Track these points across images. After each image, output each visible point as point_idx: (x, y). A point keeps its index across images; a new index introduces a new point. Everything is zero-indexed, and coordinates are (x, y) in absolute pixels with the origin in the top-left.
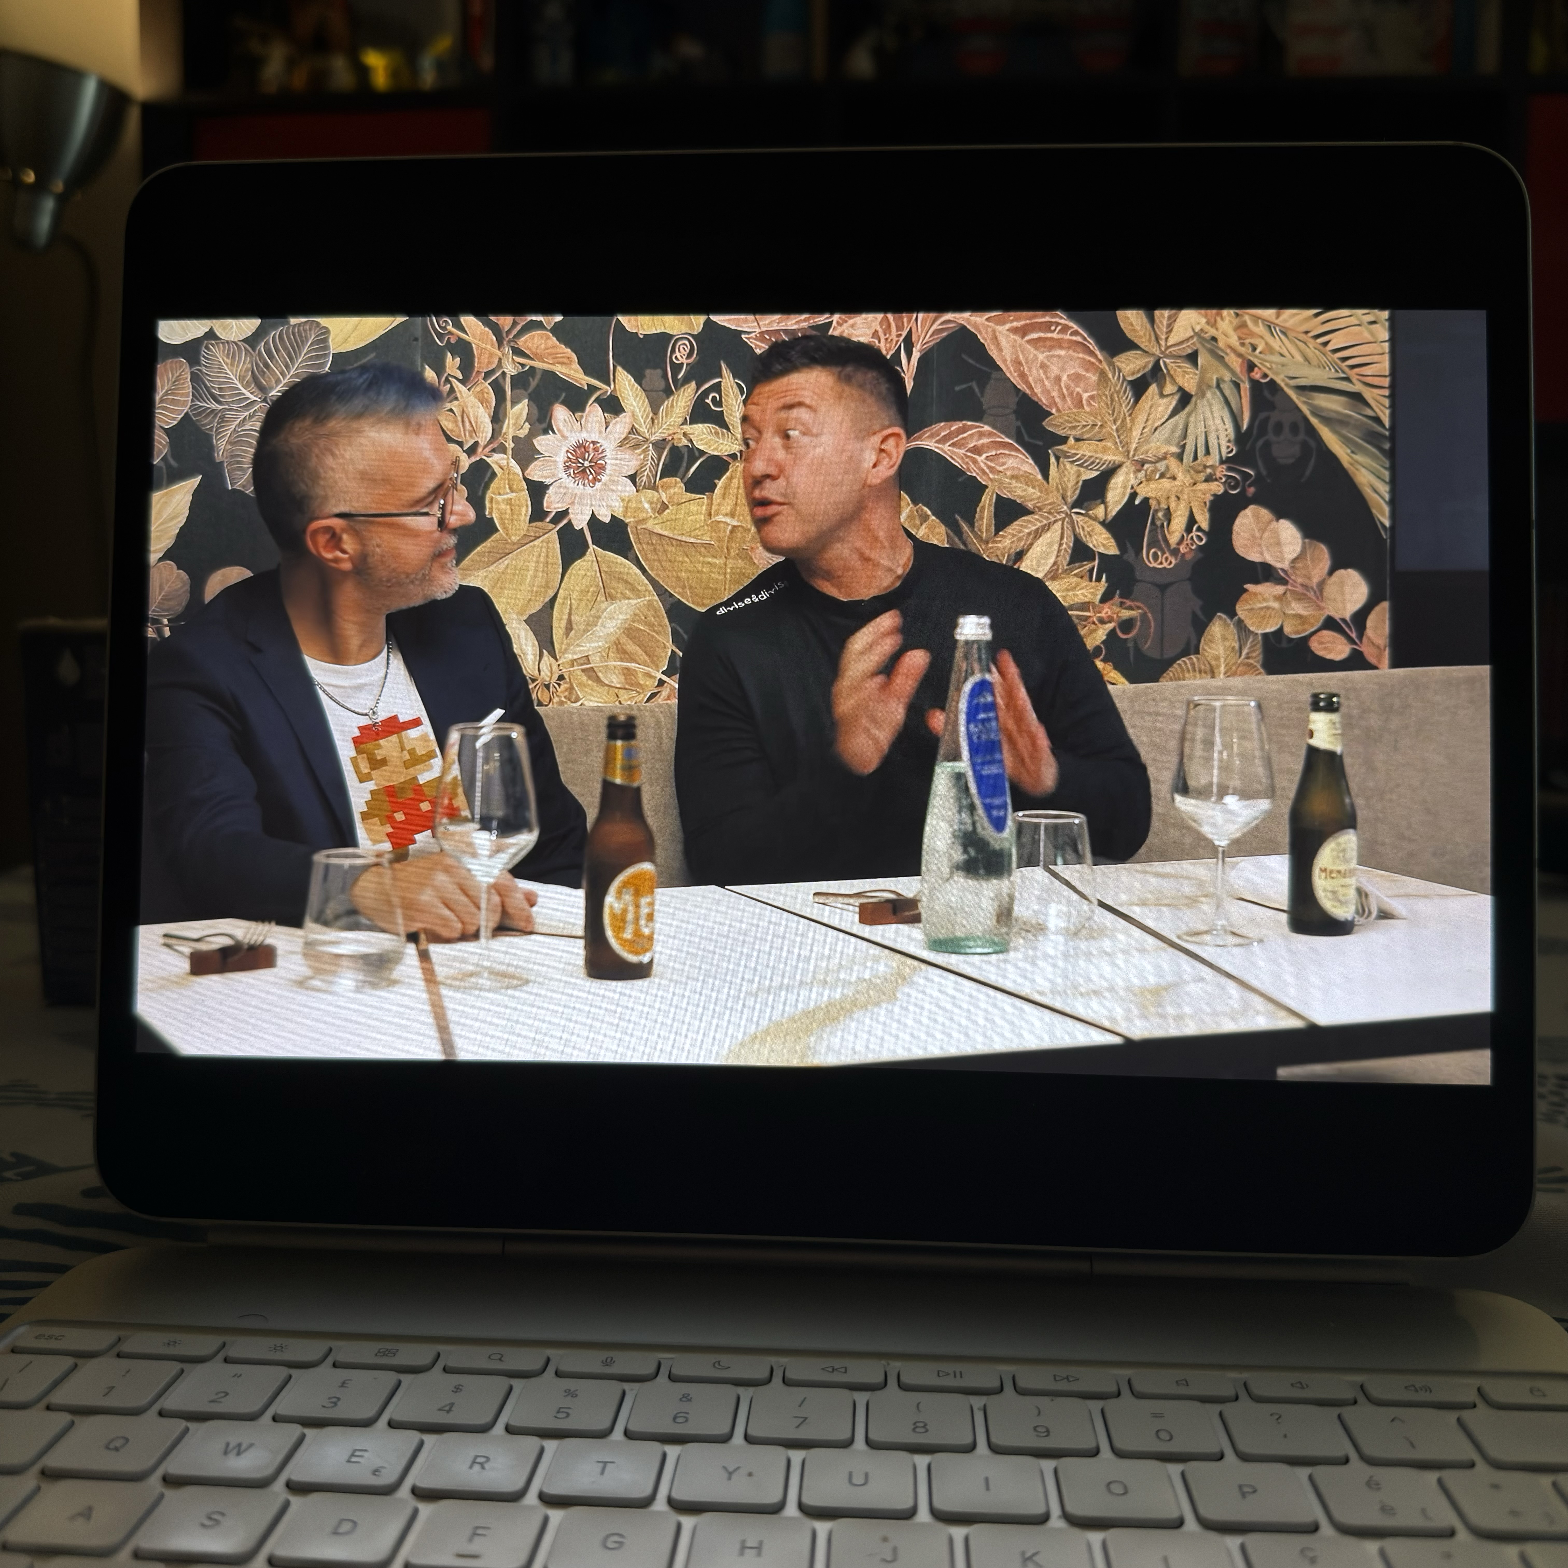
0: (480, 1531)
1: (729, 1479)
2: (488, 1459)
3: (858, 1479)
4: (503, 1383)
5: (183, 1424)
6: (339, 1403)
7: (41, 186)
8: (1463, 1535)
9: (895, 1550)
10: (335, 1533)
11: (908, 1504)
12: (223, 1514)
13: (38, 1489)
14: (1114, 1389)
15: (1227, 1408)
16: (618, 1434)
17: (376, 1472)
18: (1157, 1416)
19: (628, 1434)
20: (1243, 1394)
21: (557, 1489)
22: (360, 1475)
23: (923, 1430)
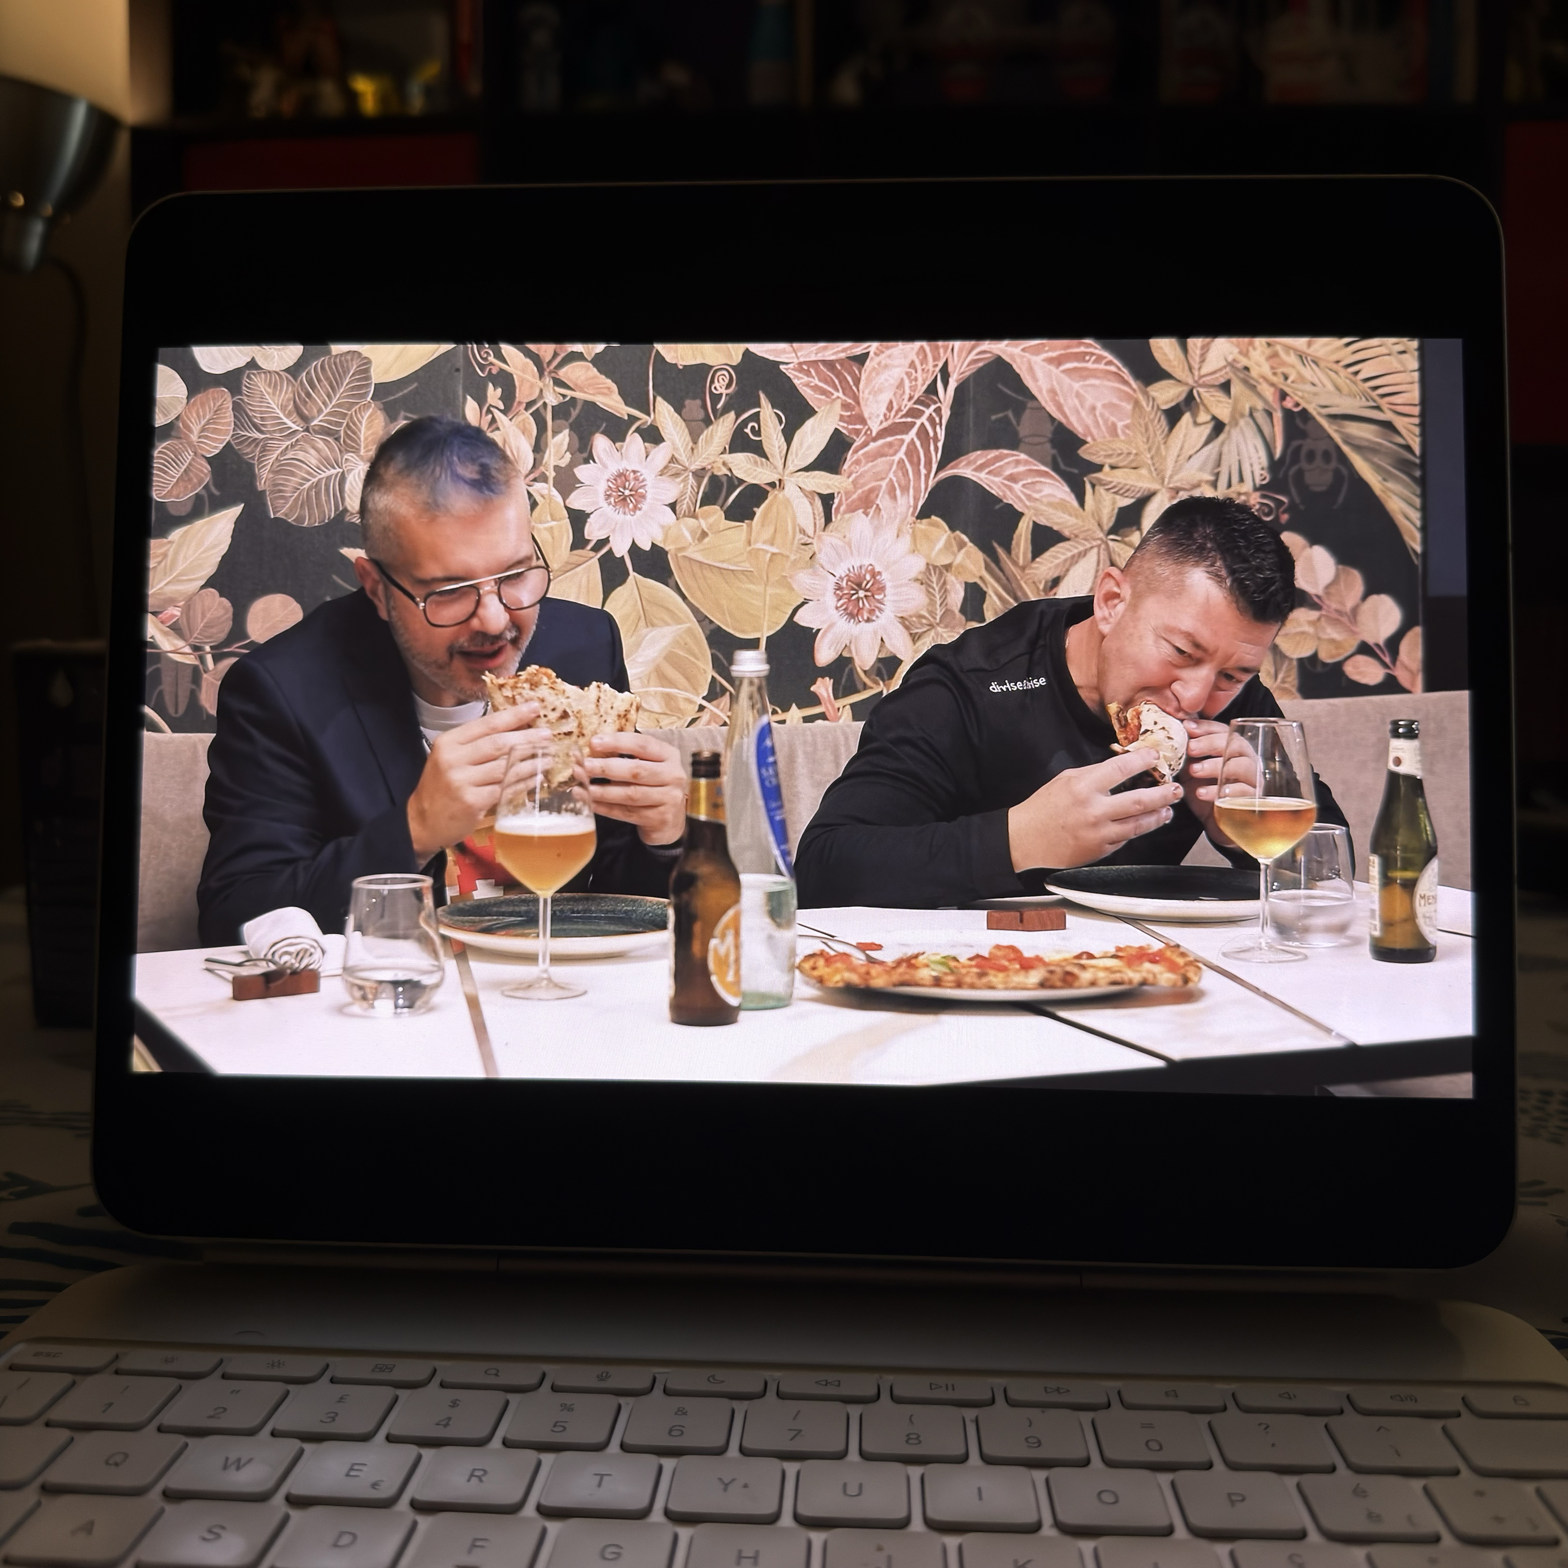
0: (479, 1543)
1: (725, 1490)
2: (485, 1472)
3: (853, 1490)
4: (499, 1397)
5: (183, 1439)
6: (337, 1419)
7: (30, 210)
8: (1448, 1540)
9: (889, 1558)
10: (335, 1545)
11: (903, 1514)
12: (223, 1528)
13: (38, 1504)
14: (1104, 1400)
15: (1216, 1419)
16: (614, 1447)
17: (374, 1485)
18: (1150, 1426)
19: (624, 1447)
20: (1231, 1405)
21: (553, 1501)
22: (359, 1488)
23: (916, 1442)
